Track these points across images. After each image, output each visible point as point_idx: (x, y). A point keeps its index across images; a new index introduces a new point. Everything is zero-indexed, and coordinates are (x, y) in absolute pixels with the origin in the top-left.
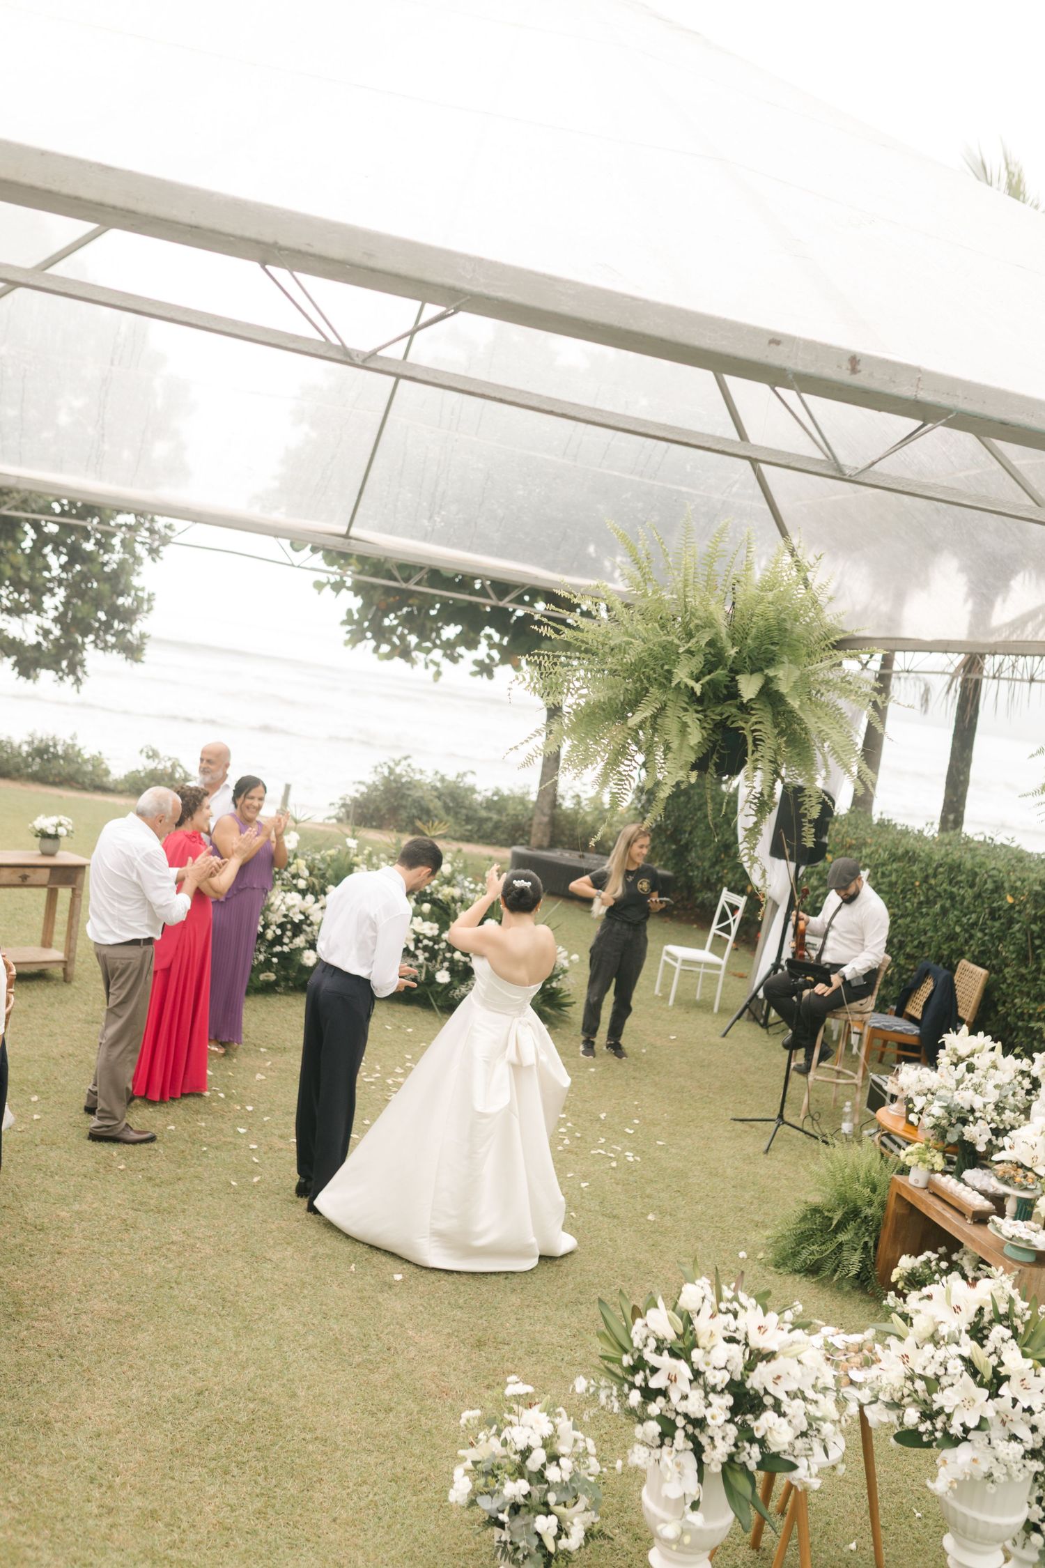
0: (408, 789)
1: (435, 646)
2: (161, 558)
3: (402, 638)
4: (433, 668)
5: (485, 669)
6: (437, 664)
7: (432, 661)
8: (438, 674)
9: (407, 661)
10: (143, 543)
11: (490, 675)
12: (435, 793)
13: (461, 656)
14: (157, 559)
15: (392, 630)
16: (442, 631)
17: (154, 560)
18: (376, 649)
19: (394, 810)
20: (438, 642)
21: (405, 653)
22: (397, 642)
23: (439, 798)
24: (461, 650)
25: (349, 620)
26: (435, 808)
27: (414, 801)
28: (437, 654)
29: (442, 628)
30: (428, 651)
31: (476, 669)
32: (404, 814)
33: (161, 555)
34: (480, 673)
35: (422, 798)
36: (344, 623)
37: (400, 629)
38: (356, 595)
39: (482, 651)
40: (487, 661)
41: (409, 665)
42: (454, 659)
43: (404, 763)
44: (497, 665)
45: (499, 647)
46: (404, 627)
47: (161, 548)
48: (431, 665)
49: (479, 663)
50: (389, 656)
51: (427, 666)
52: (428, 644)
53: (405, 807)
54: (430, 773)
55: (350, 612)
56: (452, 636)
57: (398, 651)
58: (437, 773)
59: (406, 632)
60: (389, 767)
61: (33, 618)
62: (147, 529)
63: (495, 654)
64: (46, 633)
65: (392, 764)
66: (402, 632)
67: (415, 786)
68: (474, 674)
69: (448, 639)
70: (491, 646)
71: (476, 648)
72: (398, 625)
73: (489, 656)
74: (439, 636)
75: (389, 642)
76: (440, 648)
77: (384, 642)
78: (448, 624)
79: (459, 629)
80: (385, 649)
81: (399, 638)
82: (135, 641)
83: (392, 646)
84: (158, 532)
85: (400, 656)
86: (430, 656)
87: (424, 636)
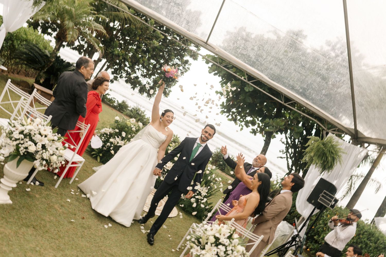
3: (236, 116)
4: (241, 127)
5: (254, 132)
6: (243, 126)
7: (241, 125)
8: (242, 129)
10: (181, 70)
11: (255, 134)
13: (249, 126)
14: (182, 75)
15: (233, 113)
16: (247, 118)
18: (228, 116)
21: (235, 120)
22: (234, 117)
24: (250, 125)
25: (222, 105)
28: (243, 123)
29: (247, 116)
30: (241, 122)
31: (252, 131)
34: (252, 133)
36: (221, 105)
38: (225, 98)
39: (255, 127)
40: (256, 130)
41: (235, 124)
42: (247, 126)
44: (258, 132)
45: (260, 128)
48: (241, 126)
49: (253, 130)
50: (230, 120)
51: (239, 126)
52: (242, 120)
55: (223, 103)
56: (249, 120)
61: (147, 79)
62: (183, 67)
63: (259, 129)
64: (149, 84)
68: (251, 132)
69: (247, 120)
70: (259, 126)
71: (254, 126)
72: (236, 112)
73: (257, 129)
74: (245, 119)
75: (232, 115)
76: (245, 122)
77: (230, 115)
78: (249, 116)
79: (251, 119)
80: (230, 117)
81: (235, 116)
82: (167, 92)
83: (233, 117)
84: (185, 68)
85: (234, 121)
86: (241, 123)
87: (242, 117)
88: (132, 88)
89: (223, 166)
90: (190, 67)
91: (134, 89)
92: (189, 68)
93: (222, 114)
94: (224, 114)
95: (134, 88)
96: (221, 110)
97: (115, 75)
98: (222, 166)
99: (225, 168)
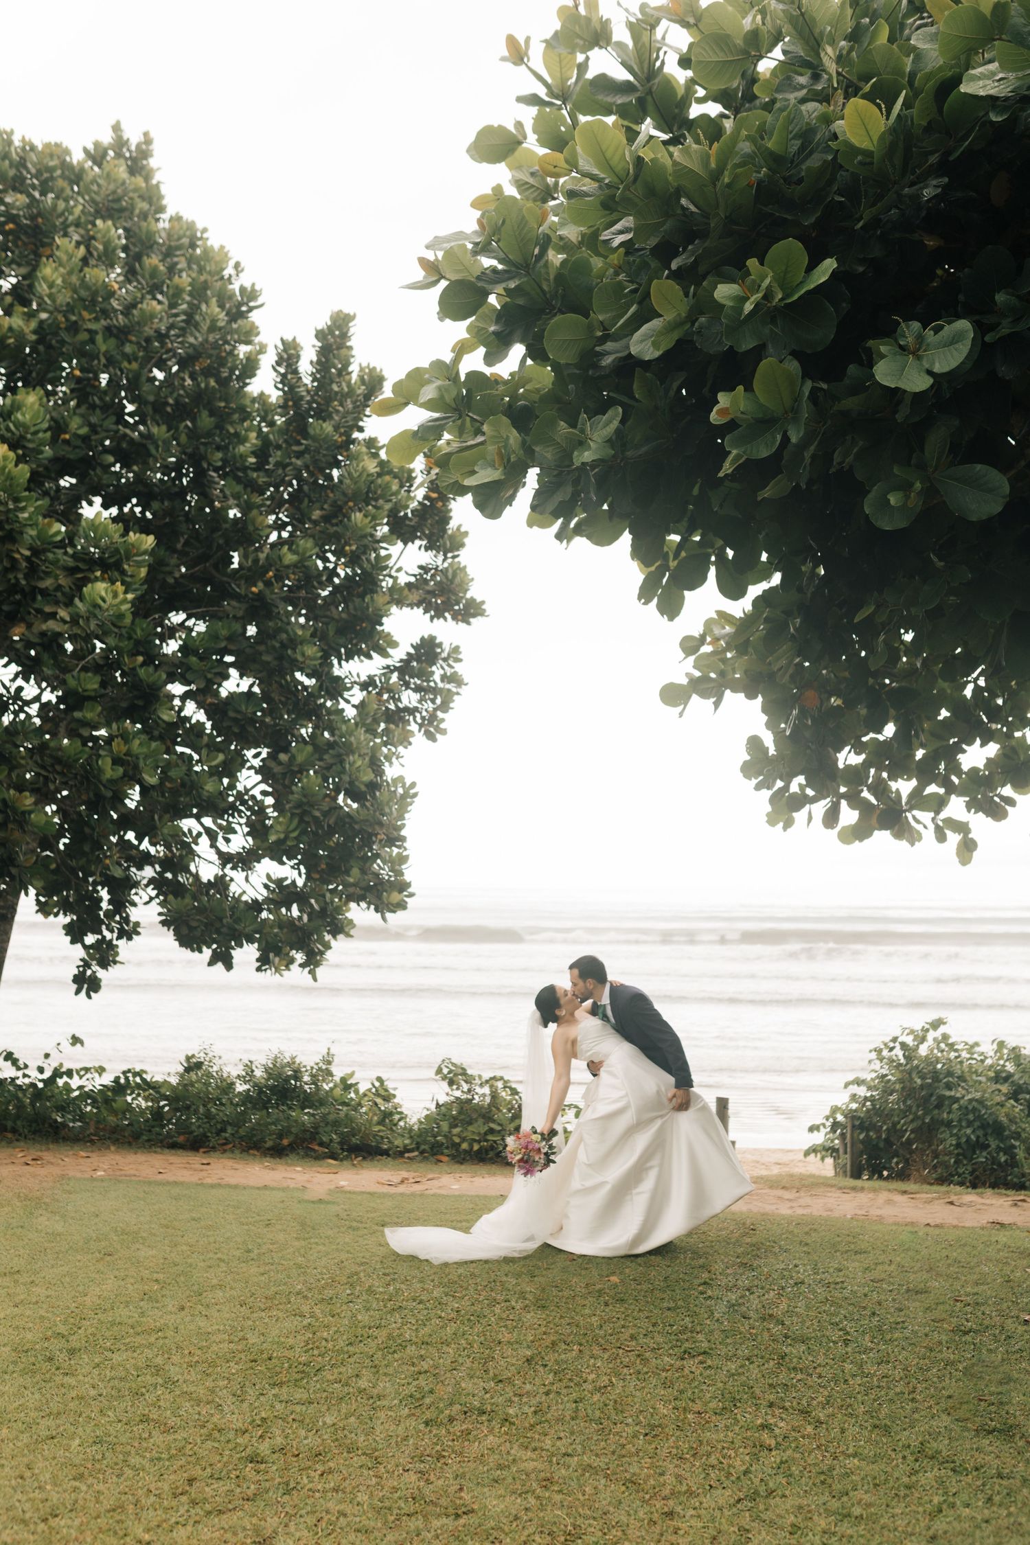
0: (949, 1087)
1: (951, 789)
2: (444, 732)
3: (880, 789)
4: (954, 838)
6: (962, 828)
7: (951, 823)
8: (967, 848)
9: (898, 835)
12: (1005, 1088)
13: (1011, 802)
14: (438, 736)
15: (855, 776)
16: (960, 756)
17: (431, 737)
18: (831, 818)
19: (928, 1132)
20: (955, 779)
23: (1015, 1095)
24: (1007, 791)
26: (1012, 1121)
27: (965, 1110)
28: (956, 807)
29: (957, 748)
30: (938, 804)
32: (948, 1141)
33: (442, 726)
35: (980, 1102)
36: (748, 770)
37: (872, 771)
38: (751, 696)
41: (904, 844)
42: (996, 811)
43: (931, 1035)
46: (880, 769)
47: (440, 714)
48: (949, 833)
50: (859, 833)
51: (941, 837)
52: (932, 789)
53: (948, 1124)
54: (988, 1048)
55: (754, 743)
56: (981, 764)
57: (874, 821)
58: (1001, 1044)
59: (885, 775)
60: (904, 1046)
62: (417, 689)
65: (909, 1040)
66: (878, 777)
67: (962, 1078)
69: (974, 771)
72: (866, 765)
74: (955, 768)
75: (854, 800)
76: (960, 791)
77: (844, 803)
78: (970, 743)
79: (993, 749)
80: (849, 816)
81: (873, 789)
82: (386, 874)
83: (864, 807)
84: (435, 691)
85: (883, 827)
86: (943, 815)
87: (925, 773)
88: (211, 963)
89: (993, 1144)
90: (458, 667)
91: (229, 966)
92: (455, 679)
93: (788, 824)
94: (800, 816)
95: (223, 958)
96: (766, 794)
97: (90, 939)
98: (985, 1147)
99: (1009, 1151)
